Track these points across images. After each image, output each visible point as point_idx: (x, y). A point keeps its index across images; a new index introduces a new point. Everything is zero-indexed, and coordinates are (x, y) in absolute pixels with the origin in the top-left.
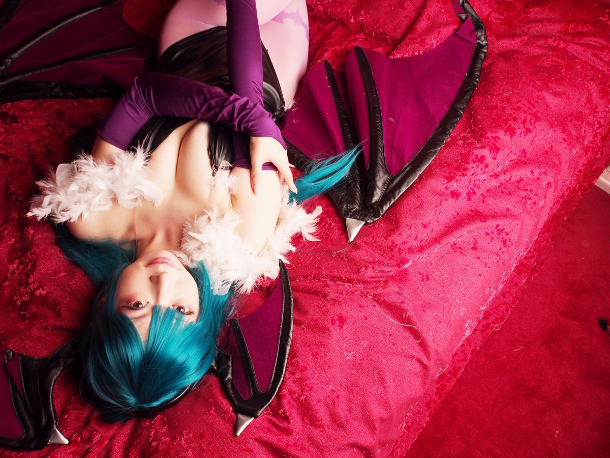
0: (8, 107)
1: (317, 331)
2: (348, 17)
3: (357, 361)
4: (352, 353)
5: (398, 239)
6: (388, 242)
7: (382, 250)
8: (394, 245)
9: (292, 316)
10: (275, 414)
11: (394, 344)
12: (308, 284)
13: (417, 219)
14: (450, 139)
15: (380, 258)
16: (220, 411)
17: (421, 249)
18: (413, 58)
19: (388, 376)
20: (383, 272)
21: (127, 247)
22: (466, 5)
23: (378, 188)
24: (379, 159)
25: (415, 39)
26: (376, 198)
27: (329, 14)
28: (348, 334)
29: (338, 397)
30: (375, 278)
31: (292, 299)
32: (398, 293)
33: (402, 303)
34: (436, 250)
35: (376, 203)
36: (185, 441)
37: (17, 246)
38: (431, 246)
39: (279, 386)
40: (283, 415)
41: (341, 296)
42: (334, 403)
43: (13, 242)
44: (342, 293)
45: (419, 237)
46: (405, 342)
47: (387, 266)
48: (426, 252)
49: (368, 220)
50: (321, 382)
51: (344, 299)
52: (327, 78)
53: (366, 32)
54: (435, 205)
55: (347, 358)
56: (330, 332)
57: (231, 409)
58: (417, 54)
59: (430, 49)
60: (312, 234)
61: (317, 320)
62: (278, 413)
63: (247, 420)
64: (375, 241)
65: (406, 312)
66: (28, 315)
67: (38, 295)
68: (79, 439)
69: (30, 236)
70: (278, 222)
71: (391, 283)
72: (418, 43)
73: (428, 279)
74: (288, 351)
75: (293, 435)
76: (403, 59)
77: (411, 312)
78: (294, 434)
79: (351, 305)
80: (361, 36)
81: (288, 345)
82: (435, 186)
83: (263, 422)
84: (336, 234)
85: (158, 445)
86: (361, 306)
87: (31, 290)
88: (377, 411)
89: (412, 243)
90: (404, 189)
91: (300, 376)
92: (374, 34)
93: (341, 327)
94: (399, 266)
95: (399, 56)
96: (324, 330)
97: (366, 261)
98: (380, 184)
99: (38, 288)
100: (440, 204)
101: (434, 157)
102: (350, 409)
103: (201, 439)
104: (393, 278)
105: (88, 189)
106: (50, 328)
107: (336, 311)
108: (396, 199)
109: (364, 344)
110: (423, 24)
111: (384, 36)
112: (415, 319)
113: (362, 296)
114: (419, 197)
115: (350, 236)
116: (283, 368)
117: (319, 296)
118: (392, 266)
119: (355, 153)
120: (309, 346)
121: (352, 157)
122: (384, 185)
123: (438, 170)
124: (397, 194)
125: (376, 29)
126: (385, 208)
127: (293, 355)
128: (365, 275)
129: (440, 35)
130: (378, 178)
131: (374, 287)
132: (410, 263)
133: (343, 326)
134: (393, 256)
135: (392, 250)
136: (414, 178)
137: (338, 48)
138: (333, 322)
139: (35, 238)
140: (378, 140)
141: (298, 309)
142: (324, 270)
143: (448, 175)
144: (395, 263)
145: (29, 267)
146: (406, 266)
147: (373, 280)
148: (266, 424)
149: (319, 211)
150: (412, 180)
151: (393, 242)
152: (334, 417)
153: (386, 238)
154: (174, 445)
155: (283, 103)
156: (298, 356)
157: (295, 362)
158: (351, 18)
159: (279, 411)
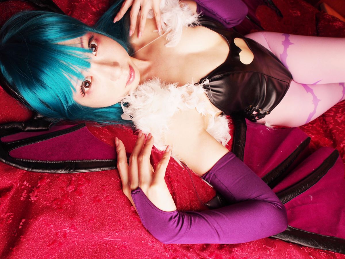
27: (332, 132)
140: (291, 194)
156: (89, 182)
157: (82, 181)
158: (342, 144)
159: (26, 182)
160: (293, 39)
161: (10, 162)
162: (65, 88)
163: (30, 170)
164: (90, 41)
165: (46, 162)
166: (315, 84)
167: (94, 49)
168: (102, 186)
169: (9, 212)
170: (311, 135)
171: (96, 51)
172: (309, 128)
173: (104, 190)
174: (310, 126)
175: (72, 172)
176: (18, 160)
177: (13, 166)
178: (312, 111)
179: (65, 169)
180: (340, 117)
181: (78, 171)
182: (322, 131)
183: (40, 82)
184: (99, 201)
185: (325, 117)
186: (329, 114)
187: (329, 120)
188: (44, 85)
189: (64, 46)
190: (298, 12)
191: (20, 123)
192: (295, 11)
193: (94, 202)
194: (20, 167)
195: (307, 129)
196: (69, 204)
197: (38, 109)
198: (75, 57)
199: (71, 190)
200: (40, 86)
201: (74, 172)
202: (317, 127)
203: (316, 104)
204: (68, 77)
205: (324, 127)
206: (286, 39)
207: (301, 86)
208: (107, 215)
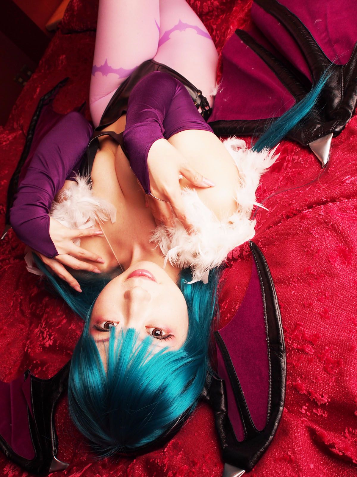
1: (313, 282)
26: (337, 101)
35: (338, 106)
49: (336, 128)
91: (313, 351)
96: (323, 276)
107: (329, 246)
115: (323, 160)
126: (353, 104)
137: (242, 15)
138: (331, 261)
142: (295, 203)
156: (300, 325)
157: (298, 334)
159: (301, 409)
160: (99, 62)
161: (272, 430)
162: (164, 361)
163: (282, 403)
164: (100, 330)
165: (271, 383)
166: (160, 29)
167: (110, 325)
168: (305, 307)
169: (345, 433)
170: (229, 31)
171: (113, 323)
172: (218, 34)
173: (310, 304)
174: (216, 33)
175: (283, 348)
176: (269, 419)
177: (278, 426)
178: (194, 32)
179: (280, 357)
181: (283, 340)
182: (223, 17)
183: (158, 394)
184: (326, 311)
185: (203, 13)
186: (198, 7)
187: (208, 8)
188: (162, 389)
189: (109, 364)
190: (61, 58)
191: (215, 418)
192: (60, 62)
193: (328, 318)
194: (279, 416)
195: (219, 37)
196: (332, 351)
197: (194, 396)
198: (122, 349)
199: (311, 349)
200: (163, 393)
201: (284, 346)
202: (218, 23)
203: (187, 26)
204: (149, 358)
205: (216, 13)
206: (99, 71)
207: (161, 47)
208: (346, 300)
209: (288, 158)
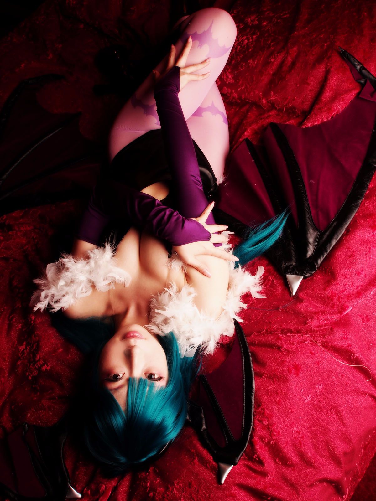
0: (4, 218)
1: (276, 381)
2: (260, 99)
3: (315, 402)
4: (310, 396)
5: (336, 288)
6: (328, 293)
7: (323, 300)
8: (334, 294)
9: (252, 369)
10: (250, 459)
11: (346, 384)
12: (263, 339)
13: (350, 268)
14: (368, 191)
15: (322, 308)
16: (202, 461)
17: (358, 295)
18: (323, 124)
19: (346, 414)
20: (327, 320)
21: (107, 321)
22: (363, 71)
23: (311, 244)
24: (307, 219)
25: (322, 108)
26: (310, 253)
27: (243, 99)
28: (304, 380)
29: (303, 437)
30: (320, 326)
31: (250, 354)
32: (344, 338)
33: (349, 347)
34: (372, 293)
35: (311, 257)
36: (177, 491)
37: (24, 330)
38: (367, 290)
39: (250, 433)
40: (257, 459)
41: (293, 346)
42: (300, 443)
43: (20, 327)
44: (293, 344)
45: (356, 284)
46: (356, 380)
47: (330, 314)
48: (364, 296)
49: (306, 274)
50: (286, 426)
51: (296, 349)
52: (250, 153)
53: (278, 109)
54: (365, 253)
55: (306, 401)
56: (288, 380)
57: (212, 457)
58: (325, 120)
59: (336, 115)
60: (259, 292)
61: (275, 371)
62: (253, 457)
63: (228, 468)
64: (315, 293)
65: (354, 354)
66: (38, 388)
67: (44, 370)
68: (89, 492)
69: (33, 322)
70: (229, 287)
71: (336, 330)
72: (325, 111)
73: (368, 320)
74: (253, 401)
75: (268, 476)
76: (314, 127)
77: (358, 354)
78: (270, 476)
79: (303, 354)
80: (273, 113)
81: (252, 396)
82: (362, 236)
83: (241, 467)
84: (279, 289)
85: (154, 495)
86: (312, 354)
87: (38, 366)
88: (341, 447)
89: (350, 290)
90: (334, 243)
91: (267, 423)
92: (284, 110)
93: (297, 375)
94: (340, 312)
95: (309, 125)
96: (283, 379)
97: (310, 312)
98: (311, 240)
99: (44, 365)
100: (370, 252)
101: (357, 210)
102: (316, 448)
103: (190, 488)
104: (336, 324)
105: (72, 282)
106: (56, 398)
107: (290, 361)
108: (328, 252)
109: (320, 386)
110: (327, 94)
111: (294, 110)
112: (362, 359)
113: (312, 344)
114: (349, 248)
115: (293, 292)
116: (251, 416)
117: (273, 348)
118: (335, 314)
119: (285, 216)
120: (271, 395)
121: (283, 219)
122: (315, 240)
123: (362, 221)
124: (328, 248)
125: (286, 105)
126: (320, 262)
127: (258, 404)
128: (312, 326)
129: (344, 101)
130: (309, 235)
131: (321, 335)
132: (351, 308)
133: (299, 373)
134: (334, 305)
135: (332, 300)
136: (342, 231)
137: (255, 126)
138: (290, 372)
139: (36, 323)
140: (303, 201)
141: (257, 361)
142: (274, 324)
143: (372, 225)
144: (337, 311)
145: (34, 348)
146: (347, 312)
147: (320, 328)
148: (244, 469)
149: (261, 271)
150: (340, 234)
151: (332, 291)
152: (302, 456)
153: (325, 289)
154: (168, 495)
155: (215, 179)
158: (262, 100)
159: (254, 456)
180: (227, 77)
209: (270, 278)
